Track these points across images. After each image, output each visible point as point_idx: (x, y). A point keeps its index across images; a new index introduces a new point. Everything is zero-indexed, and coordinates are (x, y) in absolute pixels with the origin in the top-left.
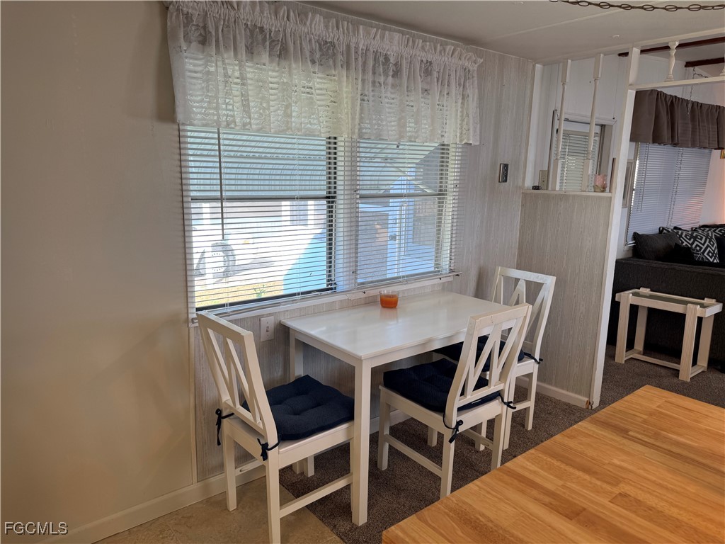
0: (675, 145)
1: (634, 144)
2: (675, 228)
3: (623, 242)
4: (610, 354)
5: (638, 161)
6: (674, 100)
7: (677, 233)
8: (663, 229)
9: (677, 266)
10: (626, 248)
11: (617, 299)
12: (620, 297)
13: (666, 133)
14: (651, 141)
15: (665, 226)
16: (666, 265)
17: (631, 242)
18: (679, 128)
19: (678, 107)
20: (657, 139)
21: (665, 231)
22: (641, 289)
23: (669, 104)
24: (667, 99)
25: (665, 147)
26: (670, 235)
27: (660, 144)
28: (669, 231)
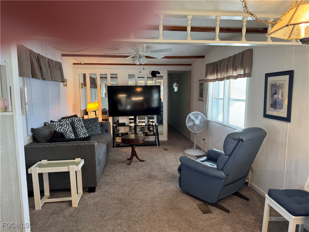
0: (44, 79)
1: (21, 78)
2: (52, 121)
3: (26, 135)
4: (32, 206)
5: (25, 88)
6: (39, 56)
7: (53, 124)
8: (46, 123)
9: (59, 144)
10: (29, 138)
11: (29, 173)
12: (31, 170)
13: (38, 72)
14: (31, 77)
15: (46, 121)
16: (53, 145)
17: (30, 134)
18: (44, 71)
19: (41, 60)
20: (34, 76)
21: (47, 124)
22: (42, 161)
23: (37, 58)
24: (35, 55)
25: (39, 80)
26: (50, 126)
27: (36, 78)
28: (49, 124)
